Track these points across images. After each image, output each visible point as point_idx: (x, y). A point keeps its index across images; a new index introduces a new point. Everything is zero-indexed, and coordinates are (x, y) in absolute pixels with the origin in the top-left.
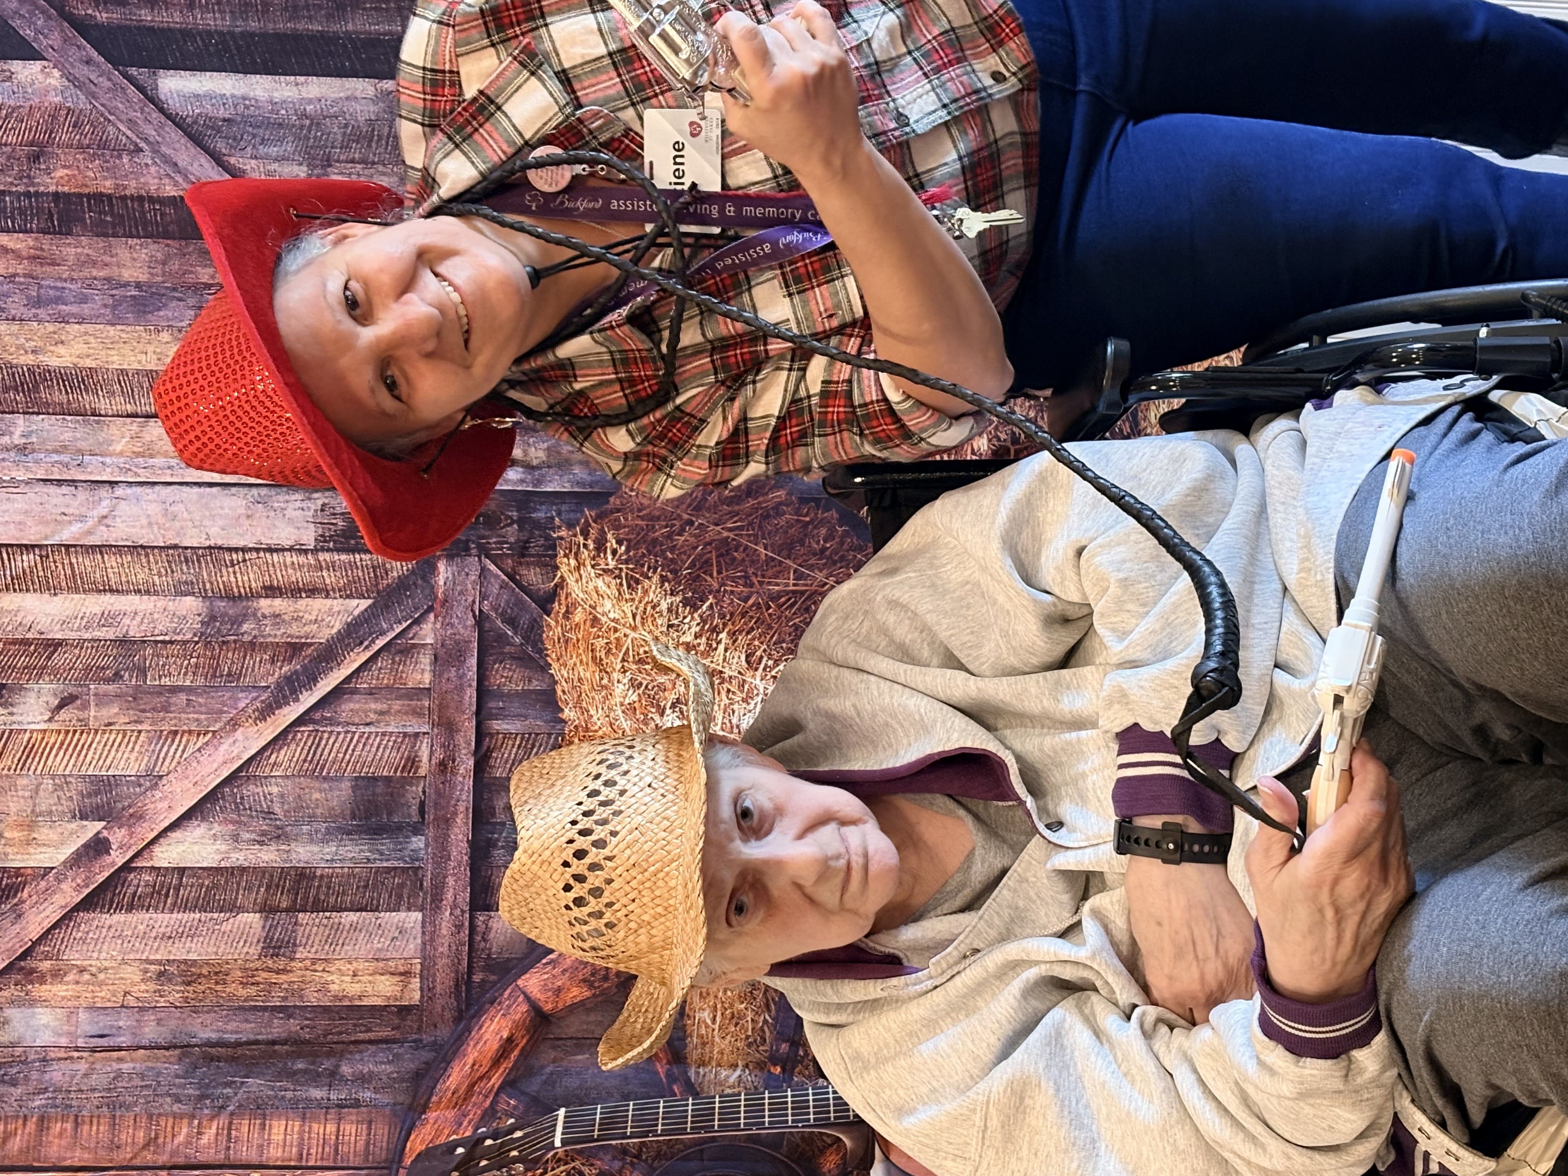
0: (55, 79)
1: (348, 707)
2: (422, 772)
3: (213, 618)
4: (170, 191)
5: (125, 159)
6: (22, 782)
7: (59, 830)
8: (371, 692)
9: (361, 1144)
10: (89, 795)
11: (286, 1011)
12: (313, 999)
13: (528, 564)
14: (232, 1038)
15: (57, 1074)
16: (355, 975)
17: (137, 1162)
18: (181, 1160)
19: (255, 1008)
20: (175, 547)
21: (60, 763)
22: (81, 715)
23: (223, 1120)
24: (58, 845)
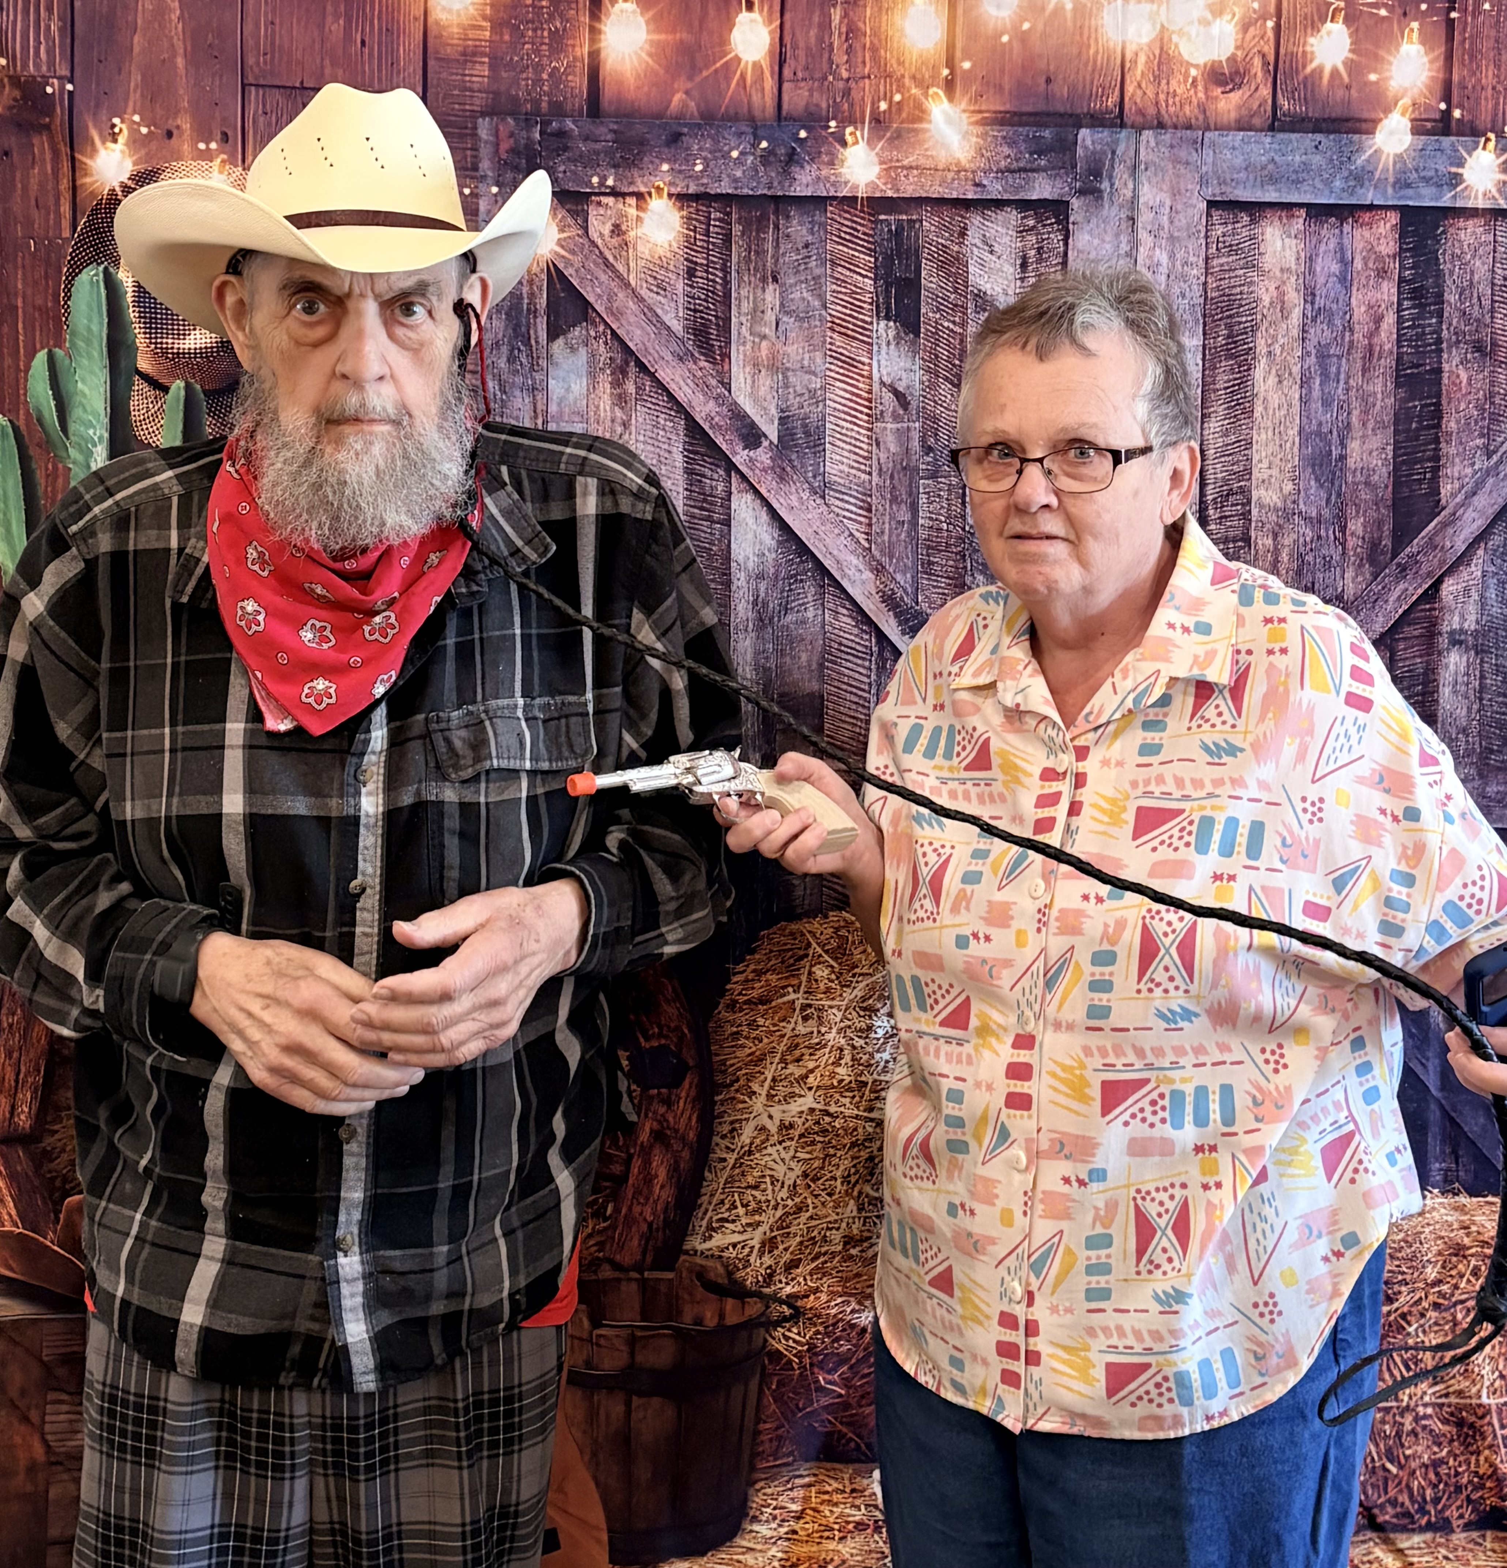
4: (1446, 489)
5: (1479, 442)
6: (818, 356)
7: (769, 397)
10: (805, 426)
15: (519, 402)
21: (838, 394)
22: (888, 415)
24: (754, 396)
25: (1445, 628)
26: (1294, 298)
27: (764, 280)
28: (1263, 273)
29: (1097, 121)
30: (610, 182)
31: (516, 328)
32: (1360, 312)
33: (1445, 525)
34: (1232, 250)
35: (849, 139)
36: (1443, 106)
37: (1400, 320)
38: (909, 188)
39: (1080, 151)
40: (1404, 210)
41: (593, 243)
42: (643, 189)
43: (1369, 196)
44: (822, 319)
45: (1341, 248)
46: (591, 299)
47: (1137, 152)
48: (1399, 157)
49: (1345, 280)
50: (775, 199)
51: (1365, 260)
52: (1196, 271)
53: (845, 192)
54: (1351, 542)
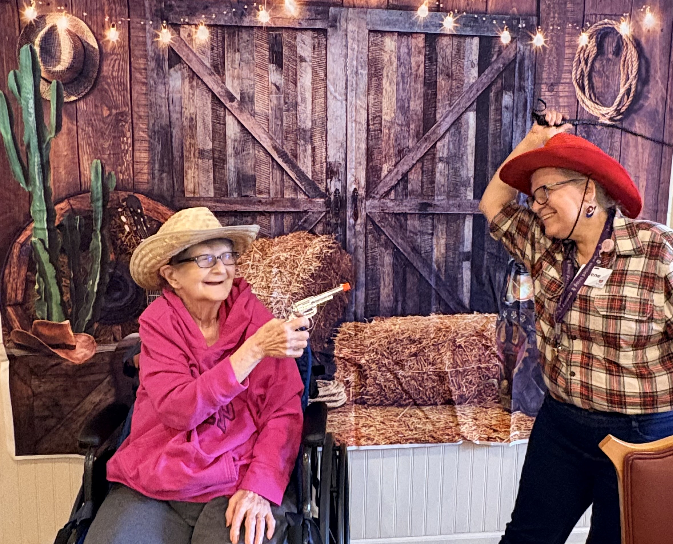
0: (472, 81)
1: (277, 173)
2: (258, 196)
3: (304, 131)
4: (438, 116)
5: (448, 102)
6: (252, 75)
7: (237, 87)
8: (282, 180)
9: (140, 180)
10: (248, 95)
11: (182, 157)
12: (186, 165)
13: (323, 226)
14: (173, 140)
15: (161, 87)
16: (194, 177)
17: (133, 113)
18: (134, 125)
19: (182, 148)
20: (327, 119)
21: (258, 86)
22: (274, 92)
23: (148, 138)
24: (232, 86)
25: (437, 156)
26: (394, 60)
27: (235, 51)
28: (385, 52)
29: (335, 5)
30: (187, 20)
31: (159, 65)
32: (413, 64)
33: (438, 126)
34: (376, 45)
35: (260, 8)
36: (437, 3)
37: (425, 66)
38: (279, 24)
39: (330, 14)
40: (426, 34)
41: (182, 39)
42: (197, 23)
43: (416, 30)
44: (253, 64)
45: (408, 46)
46: (181, 56)
47: (347, 14)
48: (425, 18)
49: (409, 54)
50: (238, 26)
51: (415, 49)
52: (365, 51)
53: (259, 25)
54: (411, 131)
